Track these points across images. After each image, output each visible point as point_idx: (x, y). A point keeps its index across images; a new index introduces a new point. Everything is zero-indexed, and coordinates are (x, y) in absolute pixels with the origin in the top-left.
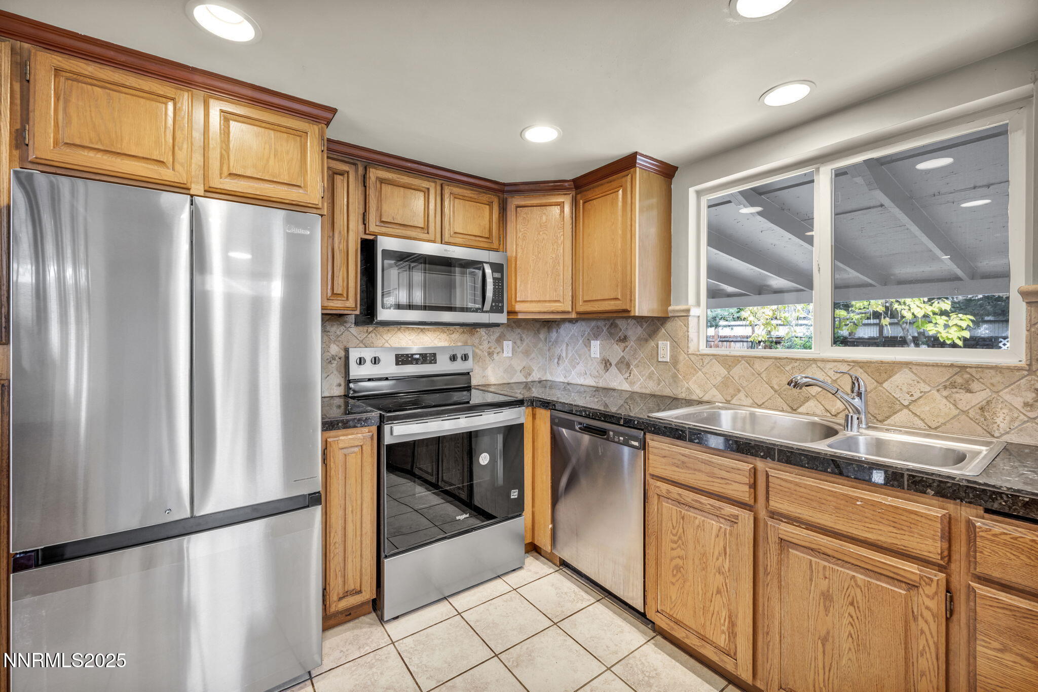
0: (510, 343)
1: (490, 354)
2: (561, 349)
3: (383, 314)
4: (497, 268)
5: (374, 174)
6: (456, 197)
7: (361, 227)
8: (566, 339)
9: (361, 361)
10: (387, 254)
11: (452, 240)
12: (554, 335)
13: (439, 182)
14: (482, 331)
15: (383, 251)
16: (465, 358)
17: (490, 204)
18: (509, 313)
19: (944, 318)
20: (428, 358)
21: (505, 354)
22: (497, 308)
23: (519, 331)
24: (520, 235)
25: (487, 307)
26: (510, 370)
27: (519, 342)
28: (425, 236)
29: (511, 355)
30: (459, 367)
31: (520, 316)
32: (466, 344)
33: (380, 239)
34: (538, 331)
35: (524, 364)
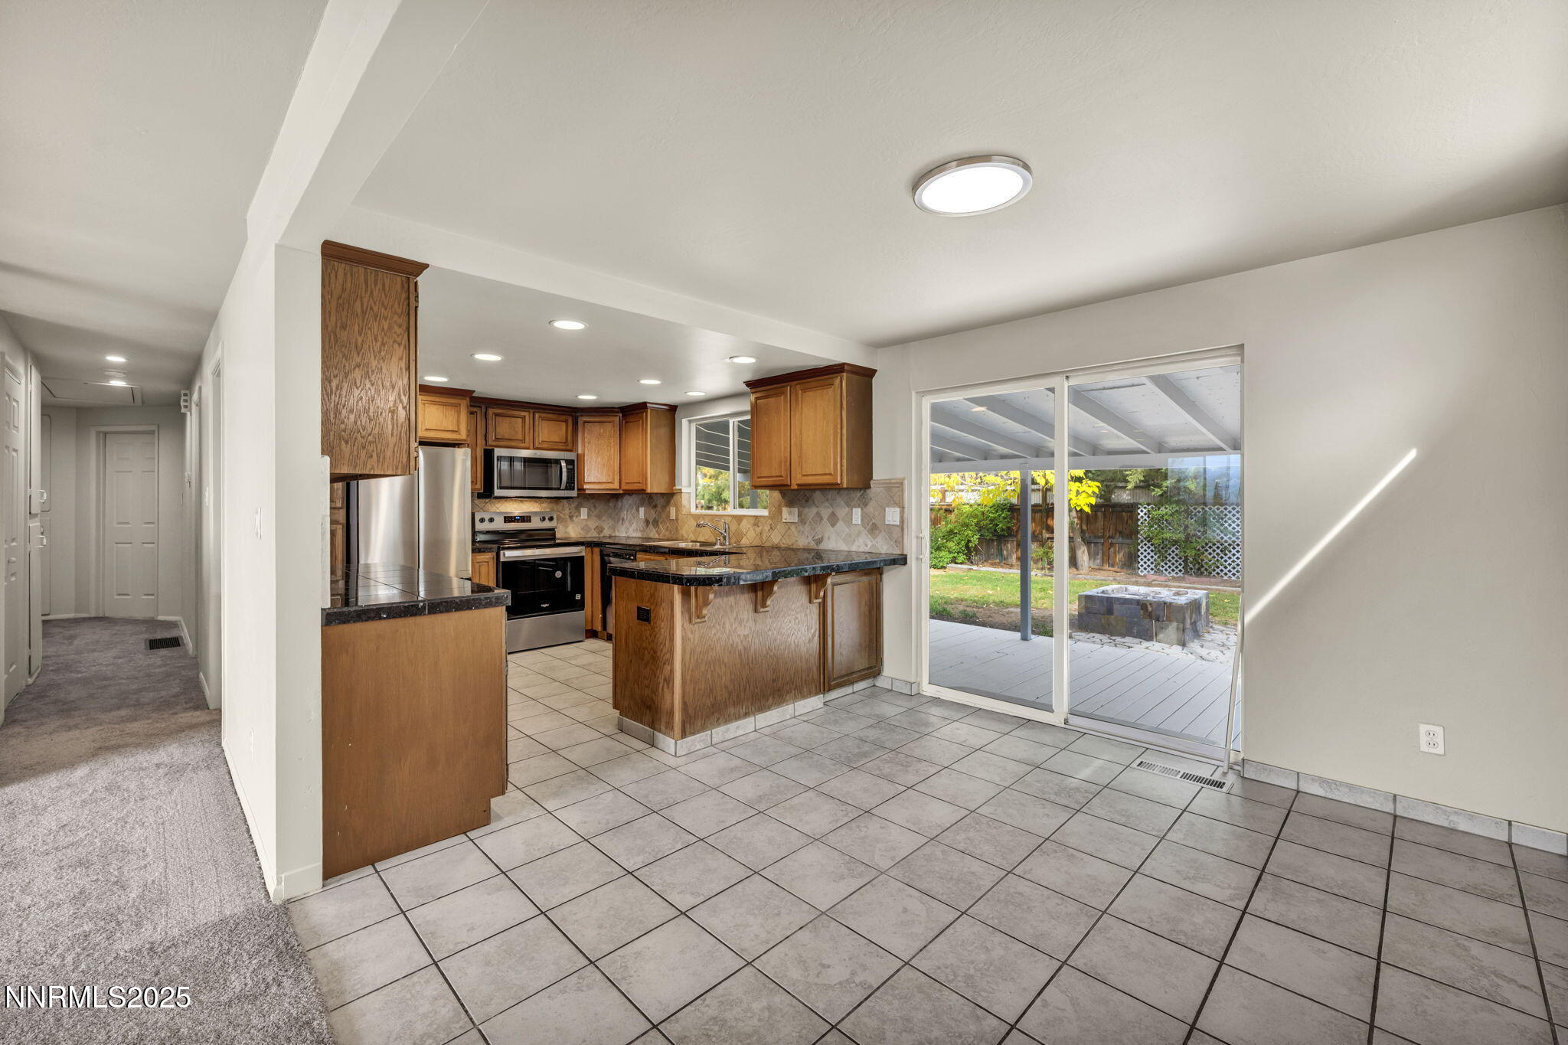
0: (586, 509)
1: (571, 517)
2: (624, 514)
3: (497, 492)
4: (570, 462)
5: (491, 411)
6: (543, 419)
7: (484, 442)
8: (627, 506)
9: (482, 520)
10: (500, 458)
11: (540, 446)
12: (620, 504)
13: (532, 411)
14: (565, 501)
15: (498, 457)
16: (551, 519)
17: (566, 421)
18: (579, 490)
19: (1078, 484)
20: (525, 519)
21: (582, 517)
22: (570, 486)
23: (592, 501)
24: (586, 440)
25: (563, 487)
26: (586, 529)
27: (593, 509)
28: (523, 445)
29: (586, 517)
30: (547, 524)
31: (587, 492)
32: (552, 510)
33: (496, 450)
34: (608, 500)
35: (597, 524)
